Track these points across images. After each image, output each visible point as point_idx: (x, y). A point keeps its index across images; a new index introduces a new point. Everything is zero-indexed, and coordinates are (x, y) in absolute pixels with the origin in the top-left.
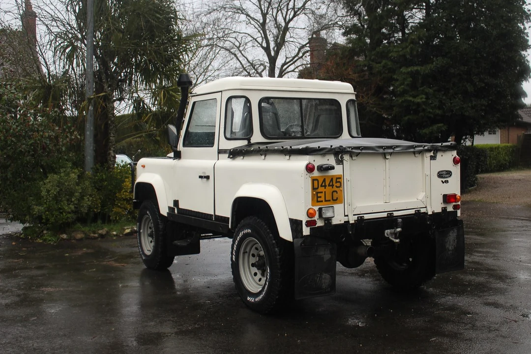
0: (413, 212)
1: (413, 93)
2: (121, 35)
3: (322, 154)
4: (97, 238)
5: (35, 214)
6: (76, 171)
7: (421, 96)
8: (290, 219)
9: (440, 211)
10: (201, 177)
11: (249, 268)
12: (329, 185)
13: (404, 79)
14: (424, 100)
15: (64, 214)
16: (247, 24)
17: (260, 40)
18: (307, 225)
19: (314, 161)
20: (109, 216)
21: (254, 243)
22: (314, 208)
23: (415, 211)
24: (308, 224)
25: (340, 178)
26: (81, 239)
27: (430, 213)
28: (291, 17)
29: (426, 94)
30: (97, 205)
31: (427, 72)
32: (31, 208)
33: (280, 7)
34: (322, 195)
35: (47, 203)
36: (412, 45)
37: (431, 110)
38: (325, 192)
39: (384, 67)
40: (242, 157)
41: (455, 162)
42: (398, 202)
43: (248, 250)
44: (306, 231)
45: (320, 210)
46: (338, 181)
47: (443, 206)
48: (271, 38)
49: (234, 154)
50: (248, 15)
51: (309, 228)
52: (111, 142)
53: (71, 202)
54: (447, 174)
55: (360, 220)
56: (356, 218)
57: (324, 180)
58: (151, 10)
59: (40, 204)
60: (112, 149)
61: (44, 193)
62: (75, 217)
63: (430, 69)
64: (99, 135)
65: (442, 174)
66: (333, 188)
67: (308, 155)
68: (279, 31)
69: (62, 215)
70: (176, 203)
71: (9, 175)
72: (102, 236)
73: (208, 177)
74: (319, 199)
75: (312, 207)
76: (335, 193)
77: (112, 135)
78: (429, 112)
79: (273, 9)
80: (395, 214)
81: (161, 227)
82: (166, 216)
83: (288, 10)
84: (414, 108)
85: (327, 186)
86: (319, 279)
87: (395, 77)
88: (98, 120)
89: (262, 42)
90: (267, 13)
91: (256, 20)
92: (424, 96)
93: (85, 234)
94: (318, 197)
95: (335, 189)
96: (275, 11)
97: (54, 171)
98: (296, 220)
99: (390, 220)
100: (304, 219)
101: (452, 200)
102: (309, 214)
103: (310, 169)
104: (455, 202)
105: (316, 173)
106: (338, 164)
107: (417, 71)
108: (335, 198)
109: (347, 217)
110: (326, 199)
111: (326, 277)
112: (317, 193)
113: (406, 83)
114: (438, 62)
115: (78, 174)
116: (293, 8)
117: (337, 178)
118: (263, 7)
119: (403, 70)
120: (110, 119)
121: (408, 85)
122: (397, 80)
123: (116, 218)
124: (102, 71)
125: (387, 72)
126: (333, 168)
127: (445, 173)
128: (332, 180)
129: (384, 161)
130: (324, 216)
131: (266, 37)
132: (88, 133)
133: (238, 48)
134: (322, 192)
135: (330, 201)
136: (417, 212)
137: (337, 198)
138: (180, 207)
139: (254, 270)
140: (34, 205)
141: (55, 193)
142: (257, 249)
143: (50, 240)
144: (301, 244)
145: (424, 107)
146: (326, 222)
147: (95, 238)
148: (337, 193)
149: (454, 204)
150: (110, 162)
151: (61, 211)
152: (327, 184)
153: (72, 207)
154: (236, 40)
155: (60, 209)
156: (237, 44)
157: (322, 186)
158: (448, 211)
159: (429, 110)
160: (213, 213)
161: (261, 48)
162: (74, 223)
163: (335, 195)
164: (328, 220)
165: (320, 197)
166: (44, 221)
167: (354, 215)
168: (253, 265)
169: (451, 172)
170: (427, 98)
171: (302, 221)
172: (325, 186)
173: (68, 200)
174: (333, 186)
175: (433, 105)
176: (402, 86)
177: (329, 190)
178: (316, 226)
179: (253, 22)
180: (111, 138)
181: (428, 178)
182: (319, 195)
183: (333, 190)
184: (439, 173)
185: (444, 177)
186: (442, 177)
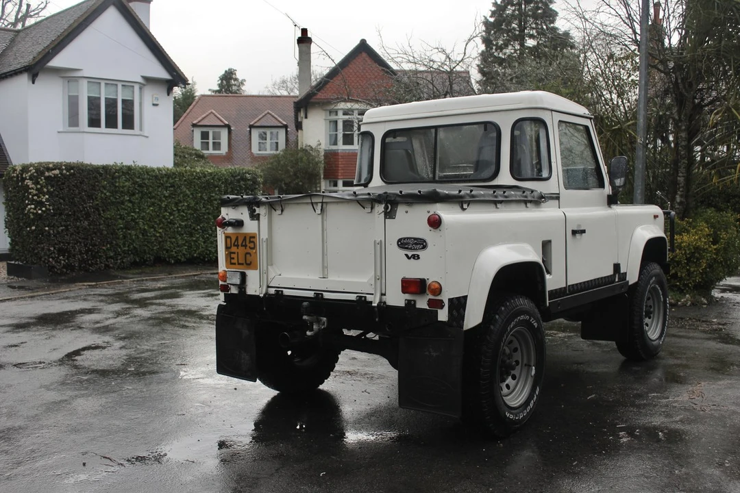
0: (353, 297)
3: (233, 206)
9: (402, 304)
12: (242, 246)
18: (221, 290)
19: (227, 214)
22: (228, 270)
23: (357, 297)
24: (222, 288)
25: (254, 237)
27: (375, 304)
34: (235, 257)
38: (238, 253)
46: (252, 241)
47: (407, 297)
51: (223, 294)
54: (416, 244)
55: (278, 295)
56: (273, 291)
57: (237, 239)
65: (408, 244)
66: (246, 248)
74: (233, 261)
75: (226, 269)
76: (248, 256)
80: (326, 296)
85: (240, 245)
86: (239, 358)
94: (231, 258)
95: (248, 250)
101: (413, 289)
104: (431, 295)
105: (229, 229)
106: (252, 220)
108: (248, 262)
110: (240, 262)
111: (245, 357)
112: (230, 253)
117: (251, 237)
127: (411, 241)
128: (245, 238)
130: (228, 282)
134: (234, 253)
135: (243, 264)
136: (360, 298)
137: (251, 262)
148: (251, 256)
149: (431, 297)
152: (240, 243)
157: (234, 245)
158: (417, 307)
163: (248, 259)
164: (241, 288)
165: (233, 258)
167: (270, 287)
169: (425, 241)
172: (238, 246)
174: (246, 246)
177: (241, 250)
178: (229, 293)
182: (233, 256)
183: (246, 251)
184: (400, 240)
185: (411, 249)
186: (407, 248)
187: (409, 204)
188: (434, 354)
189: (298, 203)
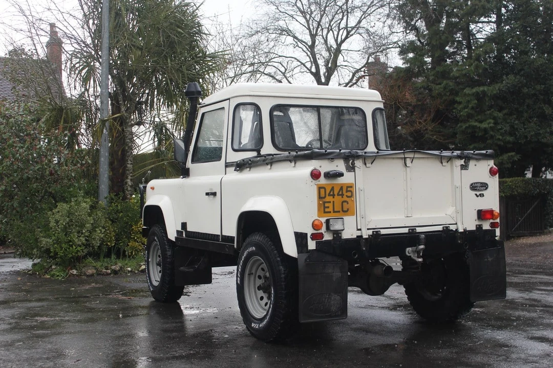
0: (440, 228)
1: (479, 117)
2: (140, 53)
3: (329, 159)
4: (110, 274)
5: (43, 247)
6: (88, 200)
7: (488, 121)
8: (295, 232)
9: (474, 228)
10: (207, 194)
11: (255, 292)
12: (338, 195)
13: (468, 102)
14: (492, 125)
15: (74, 247)
16: (294, 48)
17: (308, 65)
18: (313, 239)
19: (320, 167)
20: (124, 251)
21: (259, 262)
22: (321, 219)
23: (443, 227)
24: (314, 237)
25: (351, 187)
26: (92, 275)
27: (461, 230)
28: (343, 37)
29: (494, 118)
30: (111, 238)
31: (495, 92)
32: (39, 240)
33: (331, 27)
34: (330, 205)
35: (56, 235)
36: (476, 62)
37: (501, 137)
38: (333, 202)
39: (445, 88)
40: (248, 169)
41: (492, 173)
42: (422, 216)
43: (253, 271)
44: (312, 245)
45: (328, 222)
46: (348, 191)
47: (478, 223)
48: (321, 62)
49: (241, 166)
50: (295, 37)
51: (315, 242)
52: (128, 170)
53: (82, 233)
54: (482, 187)
55: (376, 235)
56: (370, 232)
57: (333, 189)
58: (171, 24)
59: (49, 236)
60: (129, 177)
61: (52, 224)
62: (86, 251)
63: (499, 89)
64: (116, 163)
65: (476, 187)
66: (342, 197)
67: (312, 159)
68: (330, 54)
69: (71, 248)
70: (184, 225)
71: (16, 205)
72: (115, 272)
73: (214, 194)
74: (327, 210)
75: (318, 218)
76: (345, 204)
77: (129, 162)
78: (499, 139)
79: (322, 29)
80: (419, 230)
81: (169, 253)
82: (174, 240)
83: (339, 30)
84: (480, 134)
85: (336, 195)
86: (328, 300)
87: (458, 99)
88: (115, 146)
89: (311, 67)
90: (316, 34)
91: (304, 42)
92: (492, 121)
93: (97, 269)
94: (325, 207)
95: (345, 198)
96: (325, 31)
97: (64, 200)
98: (301, 233)
99: (412, 237)
100: (309, 231)
101: (488, 216)
102: (315, 226)
103: (315, 175)
104: (492, 219)
105: (322, 181)
106: (349, 171)
107: (483, 92)
108: (345, 209)
109: (360, 231)
110: (335, 210)
111: (336, 298)
112: (324, 203)
113: (470, 106)
114: (509, 80)
115: (90, 203)
116: (346, 28)
117: (347, 187)
118: (311, 27)
119: (467, 91)
120: (127, 145)
121: (472, 108)
122: (460, 103)
123: (132, 253)
124: (119, 91)
125: (448, 94)
126: (341, 175)
127: (479, 185)
128: (341, 188)
129: (404, 169)
130: (332, 229)
131: (315, 62)
132: (102, 159)
133: (284, 74)
134: (330, 202)
135: (339, 212)
136: (445, 228)
137: (348, 209)
138: (189, 229)
139: (261, 293)
140: (43, 237)
141: (64, 224)
142: (263, 269)
143: (58, 276)
144: (306, 260)
145: (492, 133)
146: (335, 236)
147: (108, 274)
148: (348, 203)
149: (491, 221)
150: (127, 192)
151: (71, 243)
152: (336, 193)
153: (83, 239)
154: (282, 65)
155: (70, 241)
156: (283, 70)
157: (329, 195)
158: (484, 228)
159: (498, 137)
160: (219, 233)
161: (310, 74)
162: (85, 257)
163: (346, 206)
164: (337, 233)
165: (328, 207)
166: (52, 254)
167: (368, 229)
168: (259, 288)
169: (487, 184)
170: (496, 123)
171: (307, 234)
172: (333, 195)
173: (78, 232)
174: (342, 195)
175: (503, 131)
176: (466, 110)
177: (338, 200)
178: (323, 240)
179: (300, 45)
180: (128, 165)
181: (458, 190)
182: (327, 205)
183: (343, 199)
184: (472, 185)
185: (479, 190)
186: (476, 190)
187: (477, 160)
188: (490, 259)
189: (393, 158)
